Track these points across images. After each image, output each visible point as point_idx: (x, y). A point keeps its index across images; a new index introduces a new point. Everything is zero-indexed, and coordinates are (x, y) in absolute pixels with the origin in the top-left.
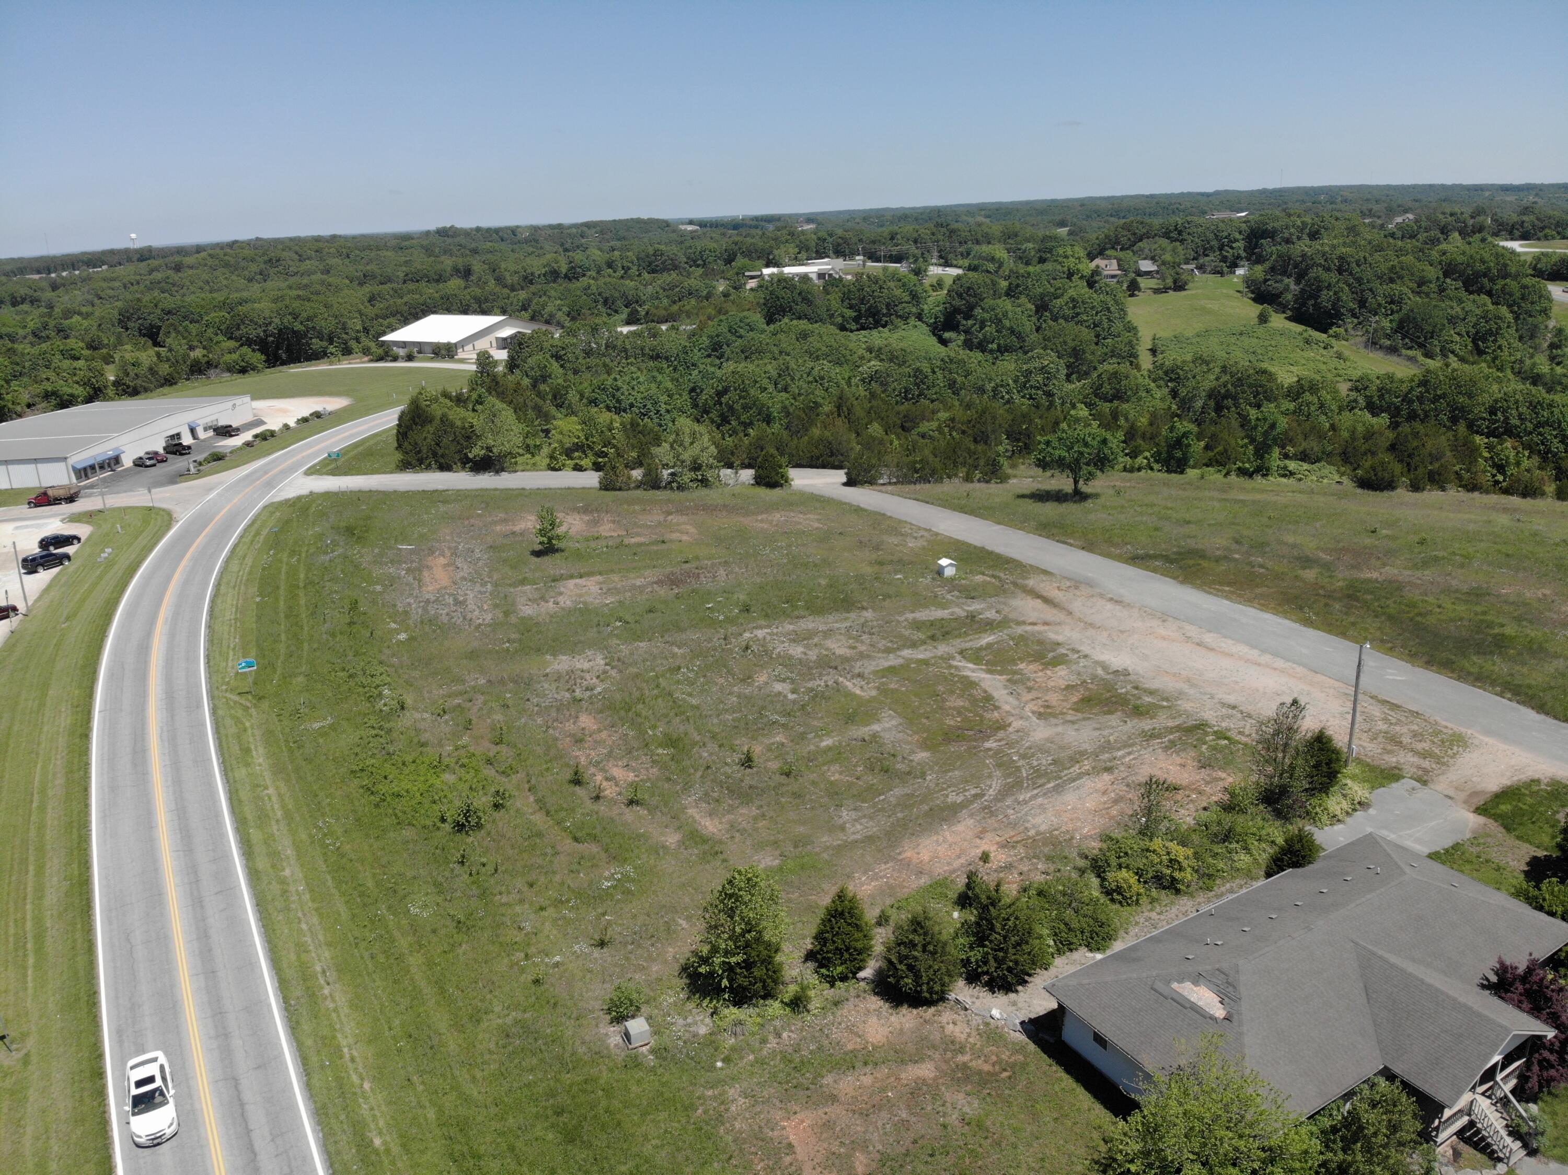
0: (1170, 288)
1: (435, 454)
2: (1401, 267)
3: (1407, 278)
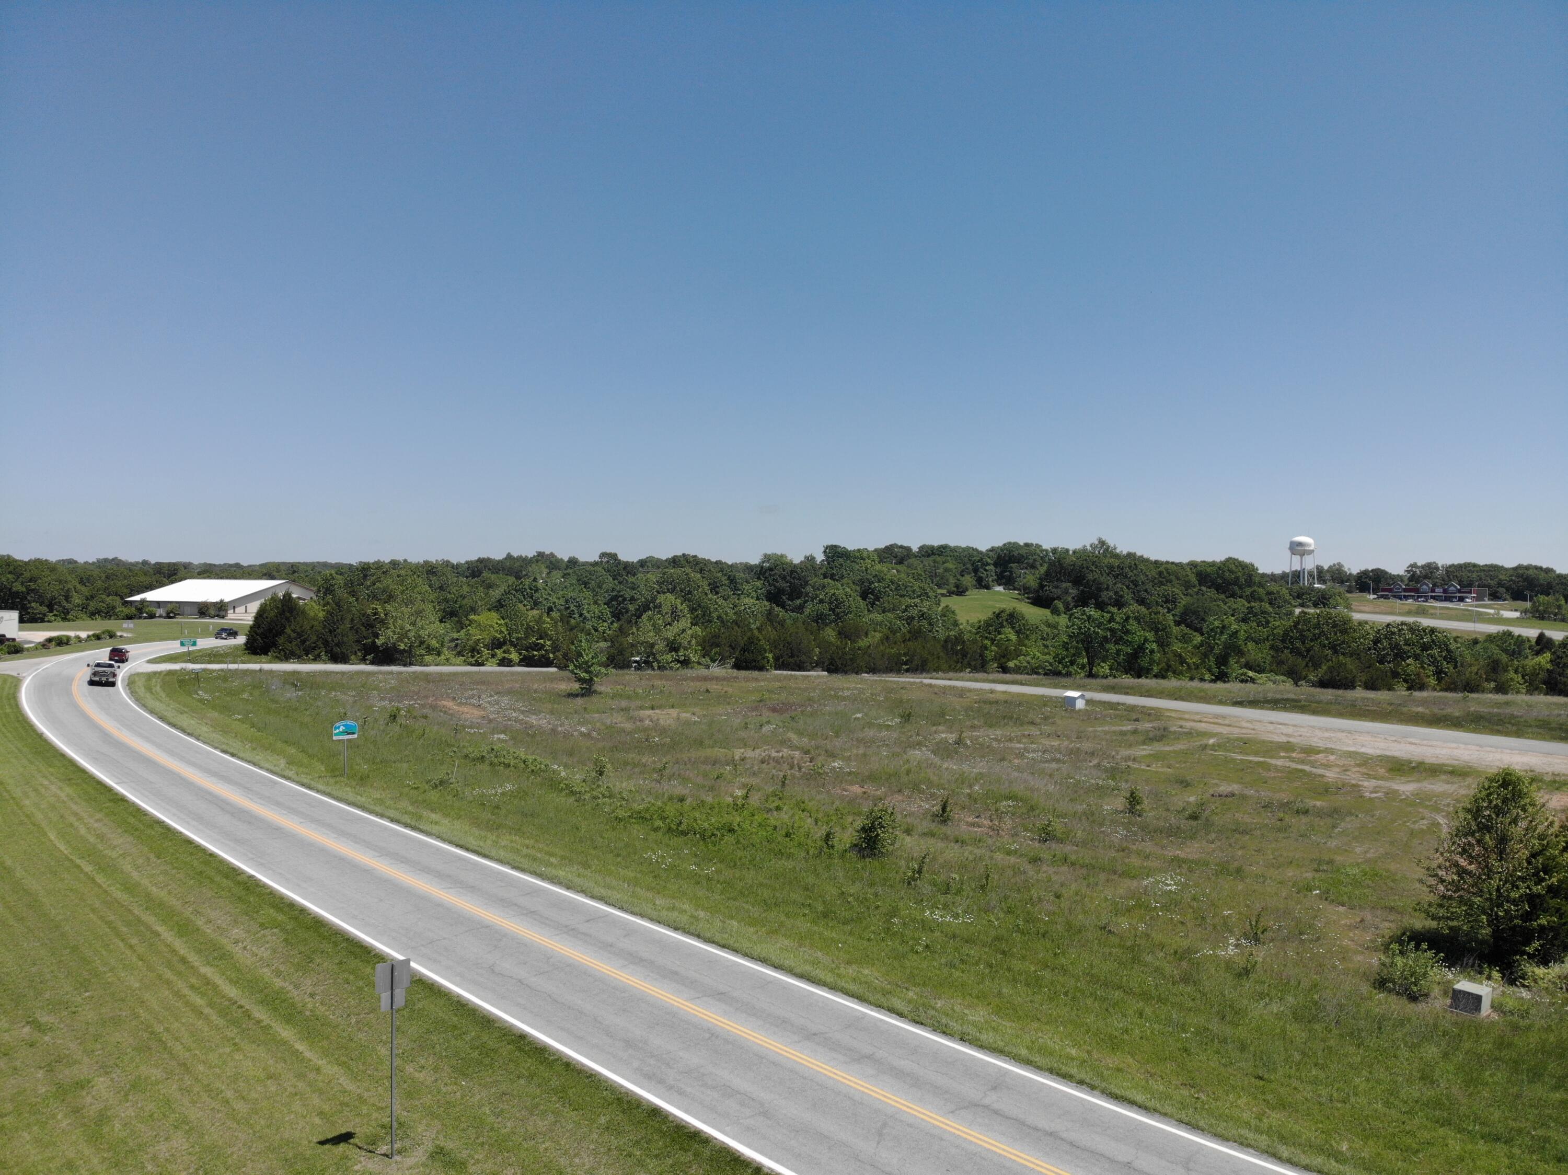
0: (955, 593)
2: (1168, 573)
3: (1175, 582)
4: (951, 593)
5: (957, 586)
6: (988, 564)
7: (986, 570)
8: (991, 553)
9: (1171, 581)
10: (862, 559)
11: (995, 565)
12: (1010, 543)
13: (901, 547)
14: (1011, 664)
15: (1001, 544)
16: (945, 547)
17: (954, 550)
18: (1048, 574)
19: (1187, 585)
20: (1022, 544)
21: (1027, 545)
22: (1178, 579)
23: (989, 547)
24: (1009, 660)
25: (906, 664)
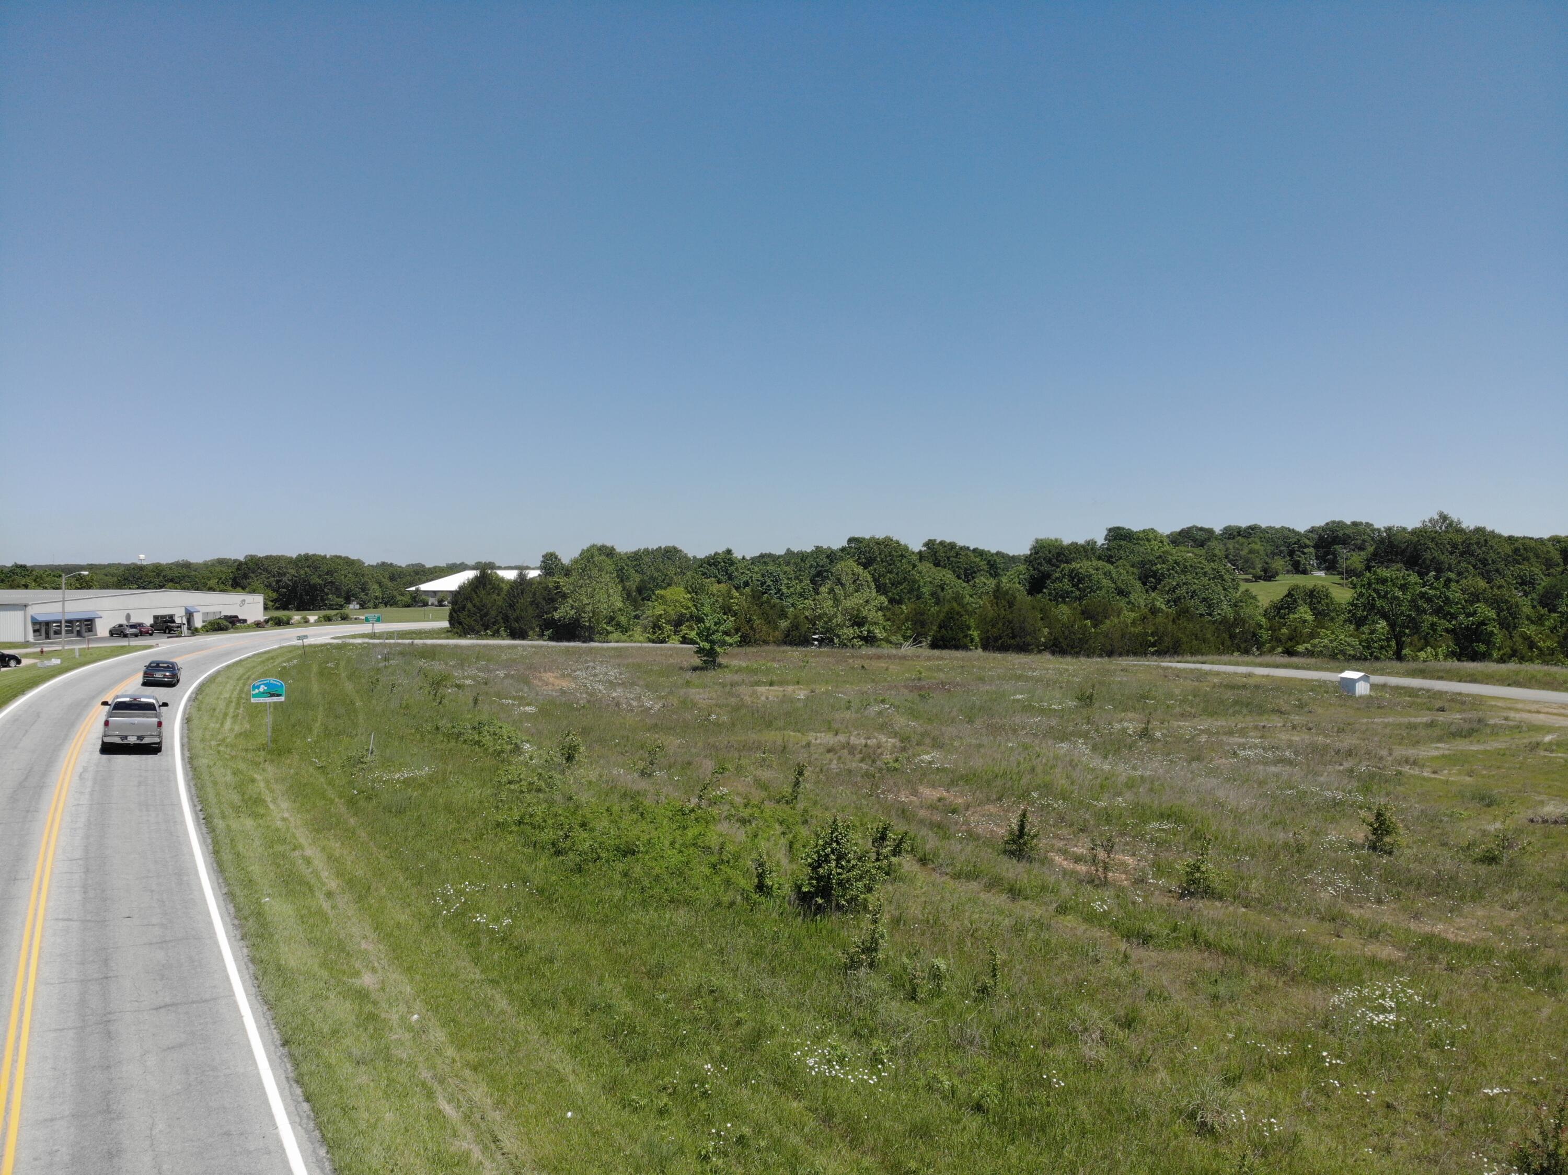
0: (1260, 578)
1: (506, 619)
2: (1525, 549)
3: (1533, 560)
4: (1257, 578)
5: (1265, 570)
6: (1307, 546)
7: (1304, 553)
8: (1311, 534)
9: (1527, 559)
10: (1148, 540)
11: (1316, 546)
12: (1334, 522)
13: (1201, 529)
14: (1301, 648)
15: (1322, 524)
16: (1253, 528)
17: (1265, 531)
18: (1375, 555)
19: (1549, 564)
20: (1349, 523)
21: (1355, 524)
22: (1537, 556)
23: (1308, 527)
24: (1298, 643)
25: (1153, 645)
